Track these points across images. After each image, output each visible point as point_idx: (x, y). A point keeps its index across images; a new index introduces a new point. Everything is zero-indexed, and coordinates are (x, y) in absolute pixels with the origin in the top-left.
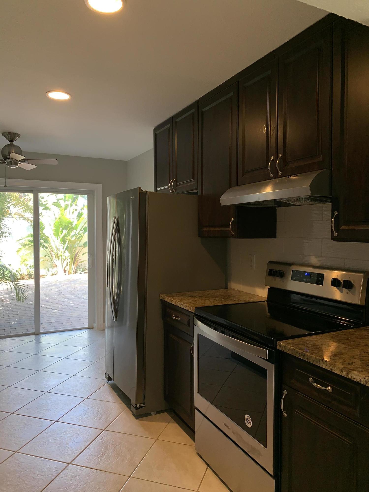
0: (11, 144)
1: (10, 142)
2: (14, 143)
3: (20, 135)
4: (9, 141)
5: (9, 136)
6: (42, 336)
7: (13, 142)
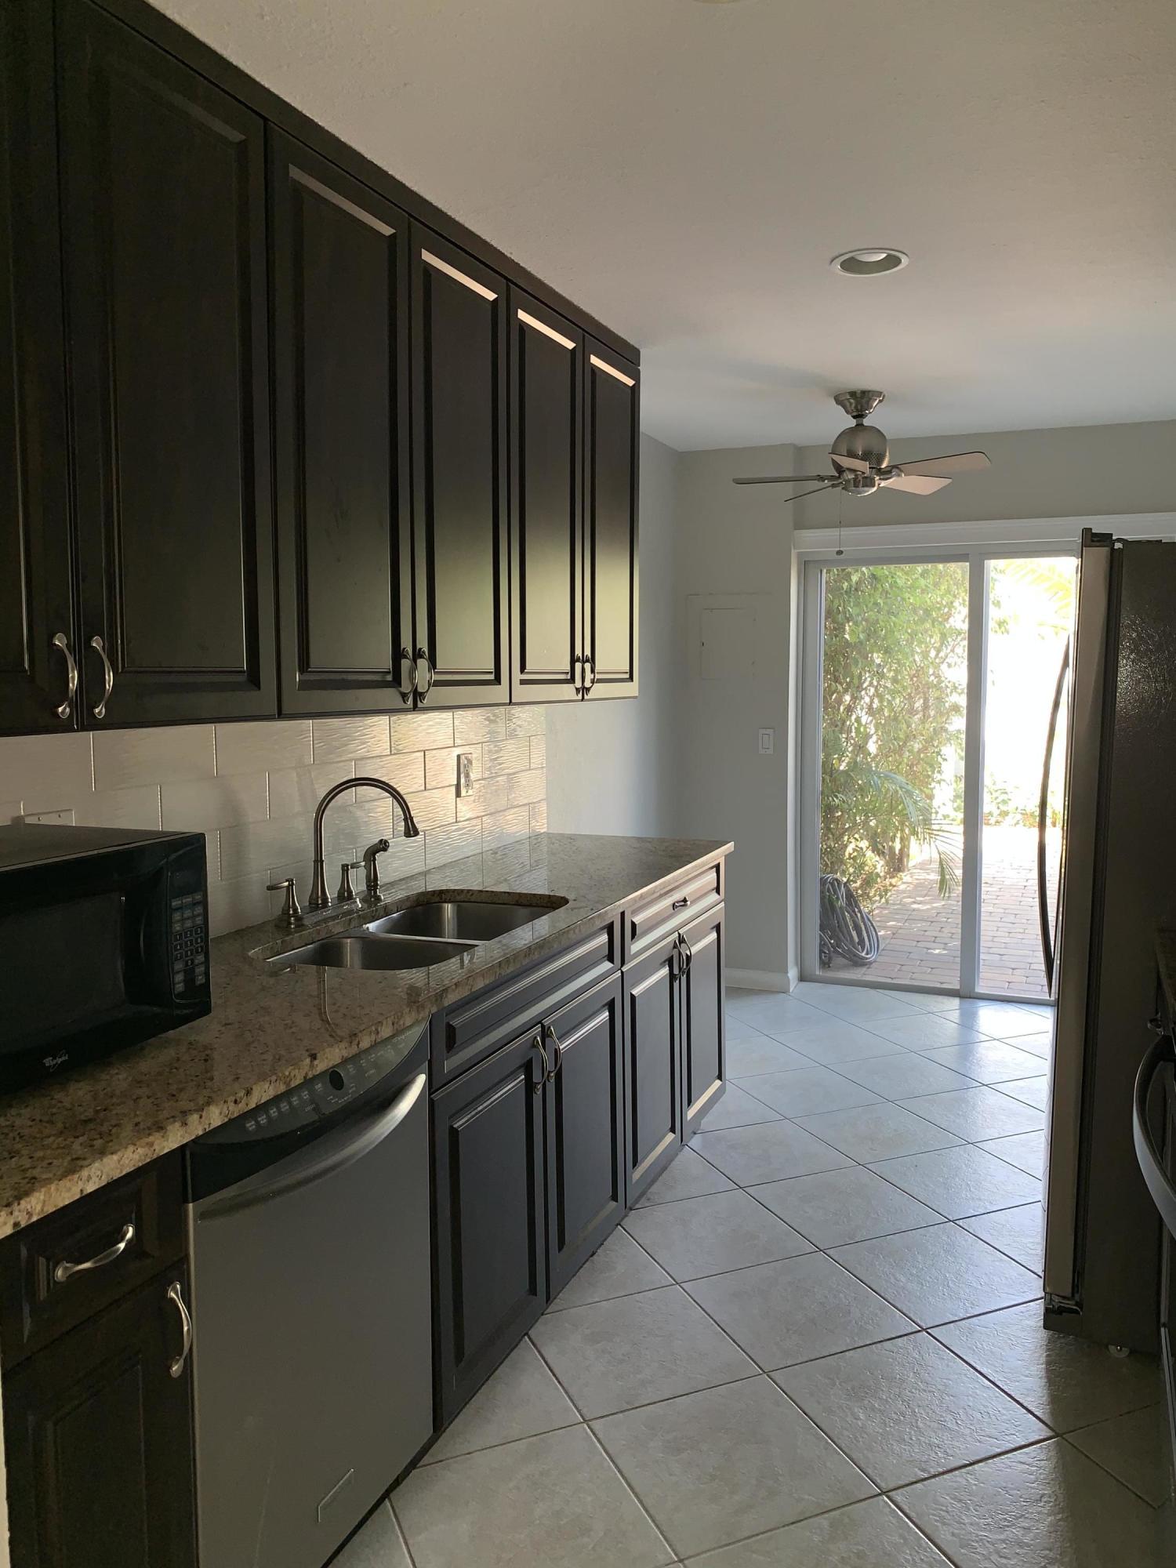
0: (860, 425)
1: (855, 420)
2: (866, 422)
3: (884, 396)
4: (854, 417)
5: (851, 404)
6: (981, 1003)
7: (864, 420)
